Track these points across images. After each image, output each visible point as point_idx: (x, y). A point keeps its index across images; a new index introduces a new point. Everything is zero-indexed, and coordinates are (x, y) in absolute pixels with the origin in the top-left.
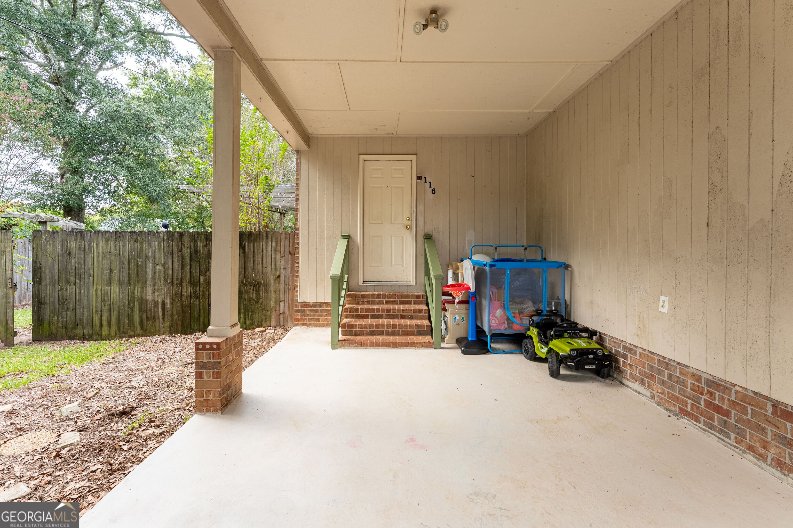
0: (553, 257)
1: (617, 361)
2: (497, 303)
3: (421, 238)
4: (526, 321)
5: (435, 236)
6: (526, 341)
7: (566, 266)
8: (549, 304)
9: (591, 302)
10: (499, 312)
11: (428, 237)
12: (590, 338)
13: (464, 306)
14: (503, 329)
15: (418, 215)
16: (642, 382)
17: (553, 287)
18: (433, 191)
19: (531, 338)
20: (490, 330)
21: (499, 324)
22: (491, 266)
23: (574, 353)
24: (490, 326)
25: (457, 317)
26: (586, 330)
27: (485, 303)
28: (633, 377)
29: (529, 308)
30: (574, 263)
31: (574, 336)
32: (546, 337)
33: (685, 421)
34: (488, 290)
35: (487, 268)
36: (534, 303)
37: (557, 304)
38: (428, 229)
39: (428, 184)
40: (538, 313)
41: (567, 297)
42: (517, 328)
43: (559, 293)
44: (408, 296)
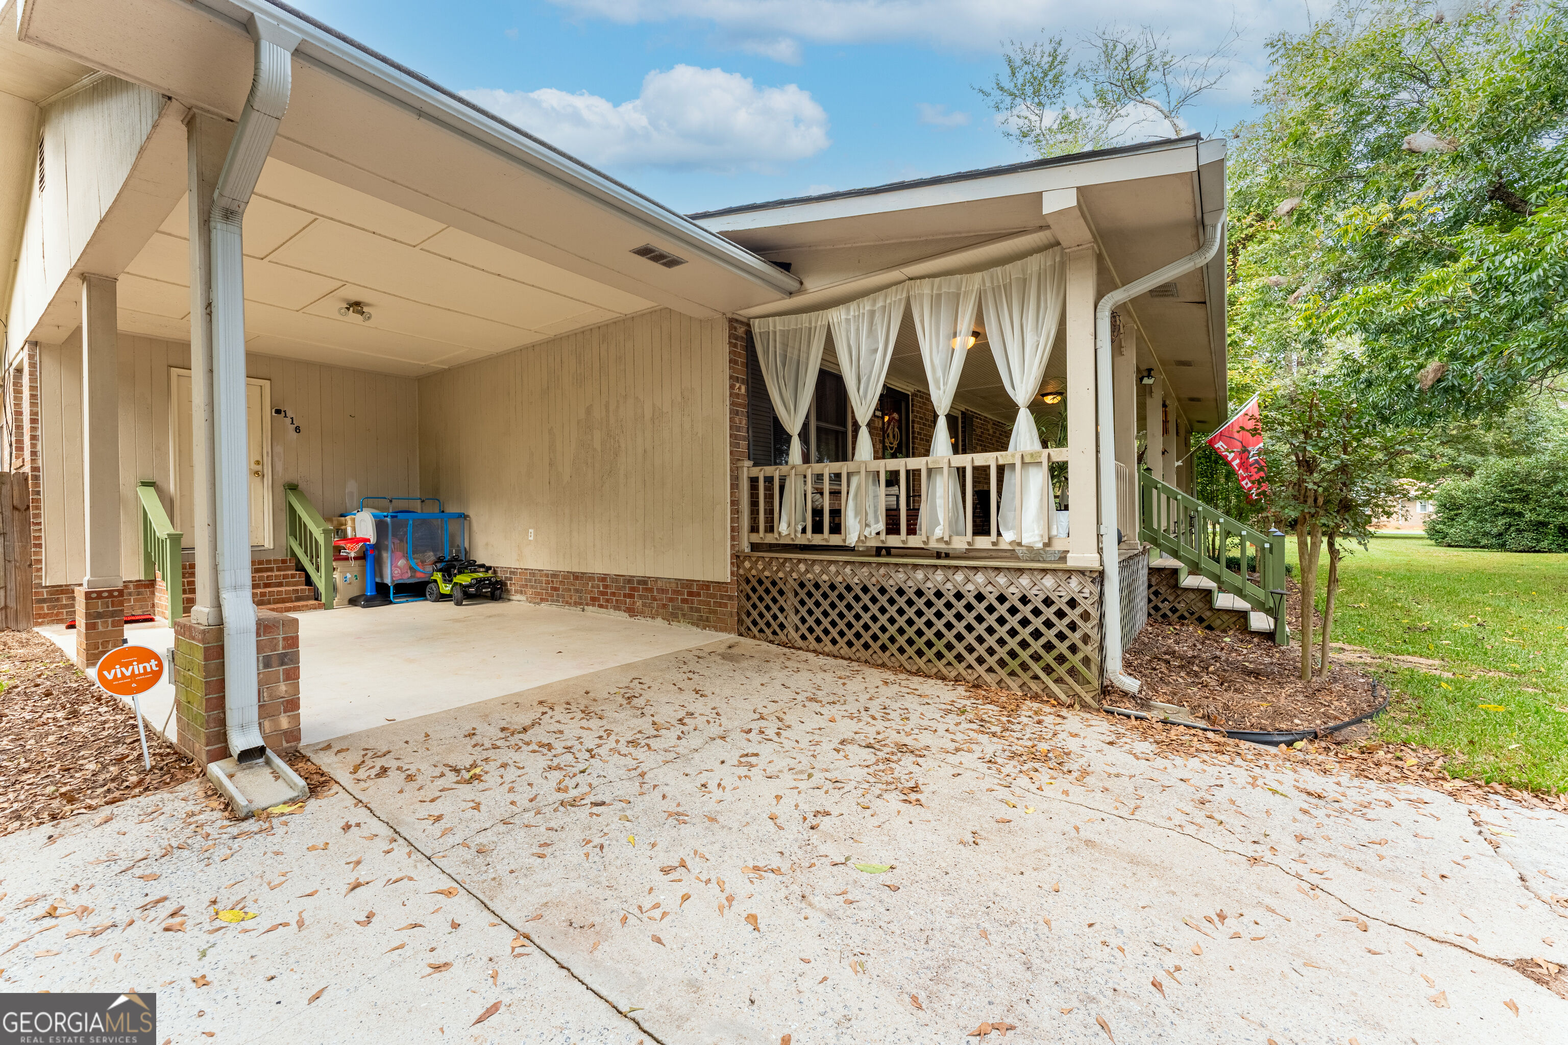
0: (452, 509)
1: (506, 585)
2: (399, 554)
3: (280, 489)
4: (429, 569)
5: (302, 486)
6: (432, 585)
7: (464, 517)
8: (451, 552)
9: (487, 544)
10: (401, 563)
11: (293, 487)
12: (487, 571)
13: (358, 562)
14: (407, 578)
15: (276, 459)
16: (521, 592)
17: (452, 537)
18: (297, 429)
19: (435, 581)
20: (393, 581)
21: (402, 574)
22: (392, 517)
23: (474, 582)
24: (392, 577)
25: (349, 576)
26: (483, 566)
27: (386, 556)
28: (516, 592)
29: (431, 556)
30: (472, 513)
31: (475, 571)
32: (450, 576)
33: (543, 605)
34: (390, 542)
35: (388, 520)
36: (434, 551)
37: (458, 551)
38: (292, 477)
39: (289, 421)
40: (440, 560)
41: (467, 545)
42: (420, 577)
43: (458, 541)
44: (269, 562)
